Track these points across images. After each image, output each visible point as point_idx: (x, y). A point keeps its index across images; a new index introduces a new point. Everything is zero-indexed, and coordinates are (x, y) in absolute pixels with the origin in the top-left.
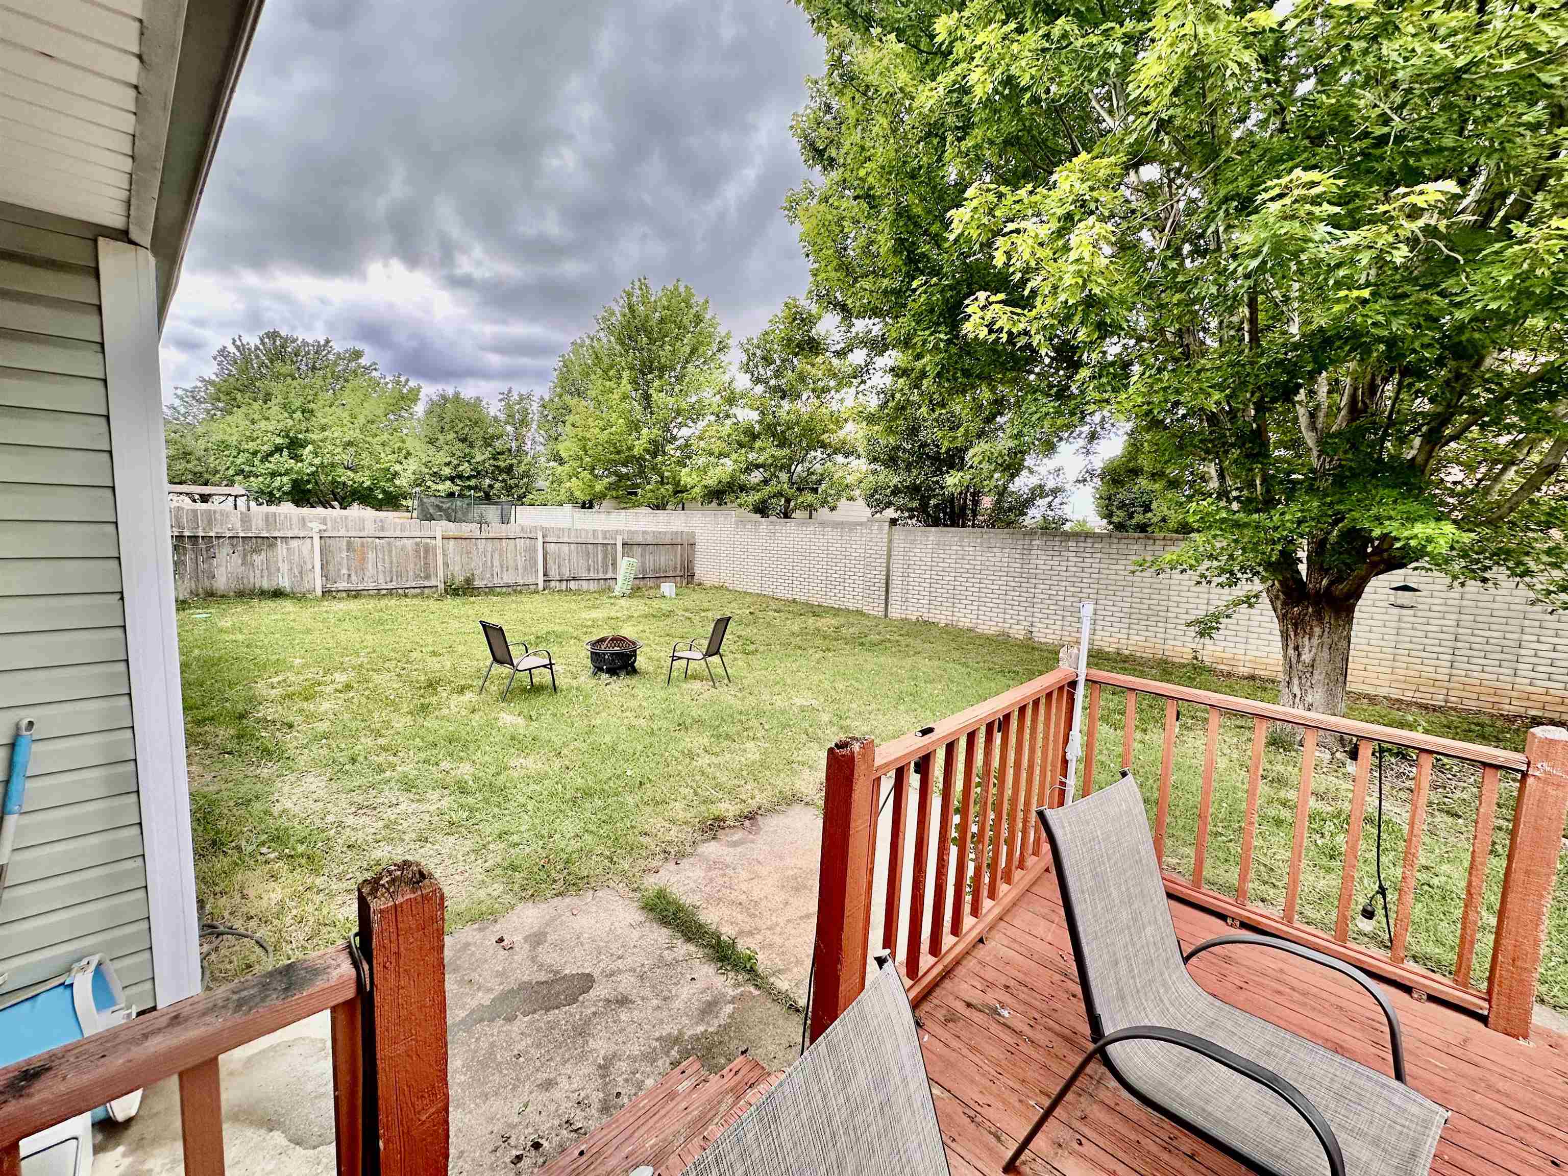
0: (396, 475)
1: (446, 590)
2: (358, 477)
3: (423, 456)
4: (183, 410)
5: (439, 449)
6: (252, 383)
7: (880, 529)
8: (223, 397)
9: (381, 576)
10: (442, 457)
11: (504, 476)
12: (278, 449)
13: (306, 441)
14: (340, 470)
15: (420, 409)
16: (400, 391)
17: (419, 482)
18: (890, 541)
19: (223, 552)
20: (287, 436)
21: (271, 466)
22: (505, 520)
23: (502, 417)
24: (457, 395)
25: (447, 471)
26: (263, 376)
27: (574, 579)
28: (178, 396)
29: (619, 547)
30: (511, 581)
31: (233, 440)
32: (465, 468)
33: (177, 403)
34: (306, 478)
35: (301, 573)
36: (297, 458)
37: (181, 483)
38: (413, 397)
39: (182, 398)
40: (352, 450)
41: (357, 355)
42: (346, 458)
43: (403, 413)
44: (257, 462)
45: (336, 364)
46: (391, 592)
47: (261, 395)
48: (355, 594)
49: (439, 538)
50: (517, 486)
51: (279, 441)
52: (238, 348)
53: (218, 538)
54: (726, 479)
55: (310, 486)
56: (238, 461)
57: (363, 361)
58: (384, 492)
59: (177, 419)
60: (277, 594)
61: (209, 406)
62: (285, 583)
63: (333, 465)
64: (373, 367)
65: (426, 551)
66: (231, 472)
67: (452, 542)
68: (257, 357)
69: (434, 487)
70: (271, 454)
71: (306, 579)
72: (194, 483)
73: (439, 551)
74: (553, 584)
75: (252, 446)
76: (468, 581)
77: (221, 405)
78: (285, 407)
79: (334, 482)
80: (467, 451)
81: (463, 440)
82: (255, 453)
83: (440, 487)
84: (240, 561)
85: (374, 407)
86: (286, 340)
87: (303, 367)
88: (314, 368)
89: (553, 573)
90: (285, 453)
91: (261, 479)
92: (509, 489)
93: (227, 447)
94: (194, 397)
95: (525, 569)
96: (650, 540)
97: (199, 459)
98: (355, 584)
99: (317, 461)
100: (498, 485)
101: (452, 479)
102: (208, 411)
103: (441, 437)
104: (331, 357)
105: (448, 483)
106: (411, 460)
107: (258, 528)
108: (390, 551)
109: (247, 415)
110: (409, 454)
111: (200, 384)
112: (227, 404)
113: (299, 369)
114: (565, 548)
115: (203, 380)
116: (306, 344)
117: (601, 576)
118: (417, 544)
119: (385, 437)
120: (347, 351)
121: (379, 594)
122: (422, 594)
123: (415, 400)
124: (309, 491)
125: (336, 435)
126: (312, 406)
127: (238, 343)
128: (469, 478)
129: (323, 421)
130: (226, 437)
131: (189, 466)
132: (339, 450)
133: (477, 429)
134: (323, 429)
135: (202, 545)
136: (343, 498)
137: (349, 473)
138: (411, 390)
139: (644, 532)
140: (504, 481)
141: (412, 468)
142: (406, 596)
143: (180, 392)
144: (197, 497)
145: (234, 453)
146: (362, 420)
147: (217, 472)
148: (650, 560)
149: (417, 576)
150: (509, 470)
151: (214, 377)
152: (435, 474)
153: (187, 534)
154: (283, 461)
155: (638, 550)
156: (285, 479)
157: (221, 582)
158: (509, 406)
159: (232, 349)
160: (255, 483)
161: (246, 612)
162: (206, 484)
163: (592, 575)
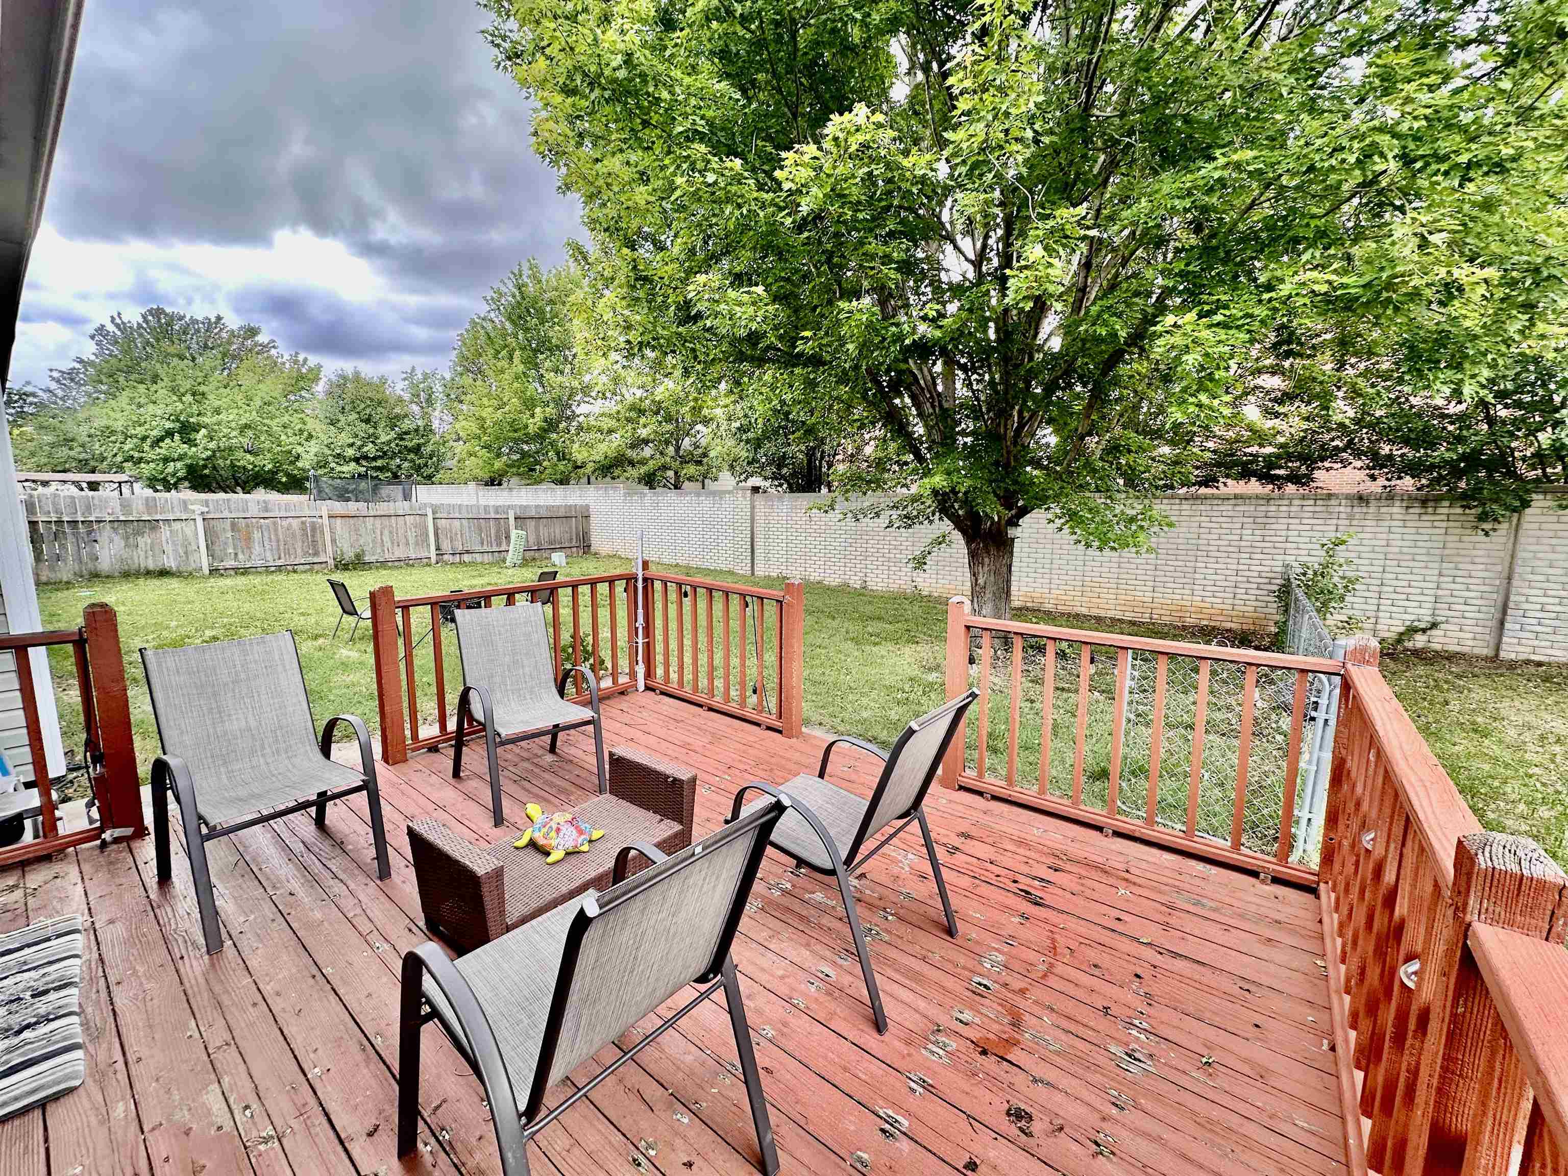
0: (298, 457)
1: (336, 566)
2: (259, 461)
3: (323, 437)
4: (60, 393)
5: (341, 430)
6: (138, 364)
7: (744, 497)
8: (105, 380)
9: (268, 554)
10: (345, 438)
11: (412, 456)
12: (170, 434)
13: (199, 425)
14: (240, 454)
15: (320, 388)
16: (299, 370)
17: (322, 464)
18: (753, 507)
19: (105, 535)
20: (178, 420)
21: (163, 451)
22: (407, 497)
23: (407, 396)
24: (357, 374)
25: (350, 452)
26: (148, 357)
27: (468, 552)
28: (53, 379)
29: (512, 521)
30: (402, 556)
31: (119, 425)
32: (370, 449)
33: (53, 386)
34: (201, 463)
35: (186, 553)
36: (191, 443)
37: (64, 471)
38: (314, 375)
39: (58, 381)
40: (250, 433)
41: (252, 332)
42: (245, 441)
43: (303, 393)
44: (146, 448)
45: (230, 343)
46: (279, 568)
47: (148, 377)
48: (245, 571)
49: (325, 517)
50: (426, 465)
51: (169, 425)
52: (117, 326)
53: (99, 522)
54: (612, 454)
55: (206, 471)
56: (126, 448)
57: (262, 338)
58: (288, 475)
59: (55, 403)
60: (163, 573)
61: (89, 388)
62: (171, 563)
63: (230, 449)
64: (271, 345)
65: (314, 529)
66: (119, 459)
67: (339, 521)
68: (141, 335)
69: (339, 469)
70: (161, 439)
71: (191, 559)
72: (80, 471)
73: (327, 530)
74: (446, 557)
75: (141, 431)
76: (358, 556)
77: (104, 388)
78: (173, 390)
79: (233, 466)
80: (371, 431)
81: (367, 421)
82: (144, 439)
83: (345, 468)
84: (123, 544)
85: (270, 388)
86: (172, 319)
87: (195, 346)
88: (206, 346)
89: (446, 546)
90: (177, 437)
91: (152, 465)
92: (418, 468)
93: (113, 433)
94: (72, 380)
95: (417, 544)
96: (544, 513)
97: (83, 446)
98: (243, 561)
99: (212, 445)
100: (406, 465)
101: (357, 460)
102: (89, 395)
103: (342, 419)
104: (224, 335)
105: (353, 464)
106: (313, 442)
107: (138, 512)
108: (276, 530)
109: (132, 399)
110: (310, 436)
111: (77, 366)
112: (110, 387)
113: (189, 348)
114: (457, 523)
115: (81, 361)
116: (194, 321)
117: (495, 549)
118: (303, 523)
119: (286, 418)
120: (241, 328)
121: (267, 570)
122: (311, 570)
123: (316, 379)
124: (206, 476)
125: (231, 417)
126: (202, 388)
127: (118, 321)
128: (375, 459)
129: (217, 403)
130: (110, 423)
131: (72, 453)
132: (234, 433)
133: (380, 409)
134: (217, 411)
135: (82, 529)
136: (245, 483)
137: (248, 456)
138: (310, 370)
139: (537, 507)
140: (412, 461)
141: (313, 450)
142: (295, 571)
143: (56, 374)
144: (84, 485)
145: (121, 438)
146: (258, 402)
147: (104, 459)
148: (544, 533)
149: (306, 554)
150: (417, 450)
151: (93, 358)
152: (339, 456)
153: (65, 519)
154: (176, 446)
155: (531, 524)
156: (179, 465)
157: (105, 564)
158: (415, 386)
159: (111, 328)
160: (147, 469)
161: (130, 589)
162: (93, 472)
163: (486, 548)
